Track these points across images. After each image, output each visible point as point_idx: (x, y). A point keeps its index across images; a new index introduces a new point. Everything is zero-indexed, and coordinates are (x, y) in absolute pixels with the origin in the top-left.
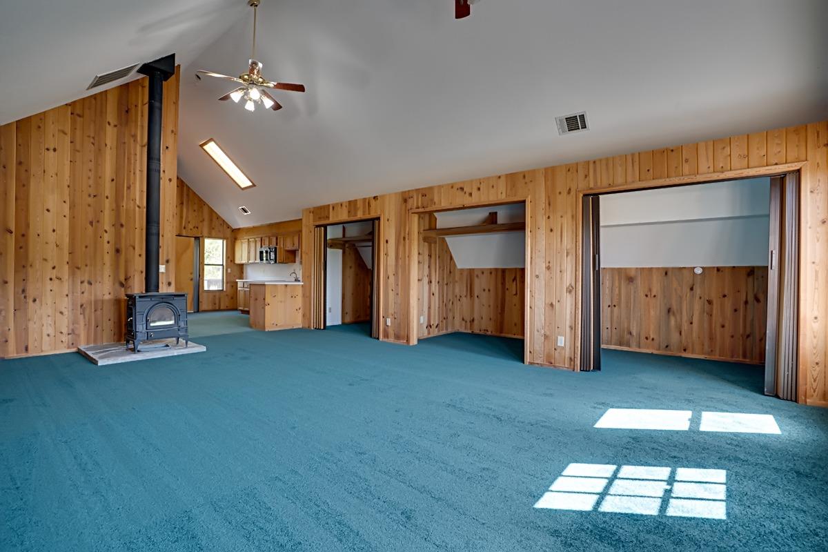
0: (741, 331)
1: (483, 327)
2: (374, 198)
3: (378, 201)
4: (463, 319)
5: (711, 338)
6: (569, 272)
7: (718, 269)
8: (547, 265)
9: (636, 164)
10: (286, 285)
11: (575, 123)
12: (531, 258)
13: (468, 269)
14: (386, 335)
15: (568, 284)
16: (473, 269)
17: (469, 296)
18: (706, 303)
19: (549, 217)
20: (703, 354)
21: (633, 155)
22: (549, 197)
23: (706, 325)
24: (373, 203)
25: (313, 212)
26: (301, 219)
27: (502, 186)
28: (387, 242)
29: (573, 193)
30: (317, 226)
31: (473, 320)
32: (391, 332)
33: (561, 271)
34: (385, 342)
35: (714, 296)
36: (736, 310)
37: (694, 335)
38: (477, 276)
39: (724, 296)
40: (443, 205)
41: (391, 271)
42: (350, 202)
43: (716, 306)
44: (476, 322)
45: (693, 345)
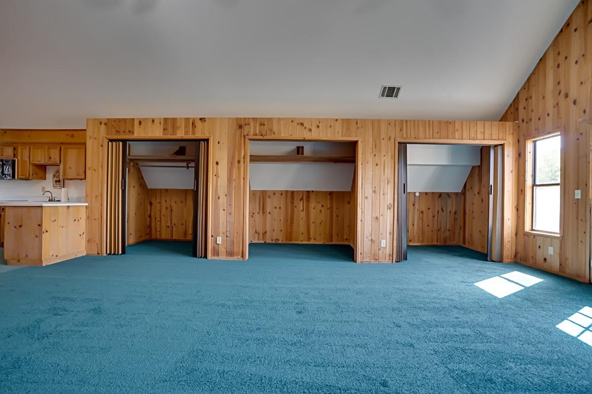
0: (436, 228)
1: (274, 238)
2: (201, 119)
3: (206, 123)
4: (256, 232)
5: (423, 233)
6: (388, 195)
7: (426, 193)
8: (373, 190)
9: (431, 127)
10: (68, 207)
11: (391, 92)
12: (362, 184)
13: (260, 191)
14: (216, 253)
15: (388, 203)
16: (266, 191)
17: (261, 213)
18: (421, 213)
19: (375, 155)
20: (419, 242)
21: (429, 121)
22: (375, 141)
23: (421, 226)
24: (199, 124)
25: (105, 124)
26: (85, 130)
27: (338, 127)
28: (217, 163)
29: (392, 140)
30: (111, 141)
31: (266, 232)
32: (222, 250)
33: (383, 194)
34: (215, 260)
35: (424, 209)
36: (434, 217)
37: (415, 232)
38: (269, 196)
39: (429, 209)
40: (282, 135)
41: (222, 192)
42: (166, 120)
43: (425, 215)
44: (268, 234)
45: (414, 238)
